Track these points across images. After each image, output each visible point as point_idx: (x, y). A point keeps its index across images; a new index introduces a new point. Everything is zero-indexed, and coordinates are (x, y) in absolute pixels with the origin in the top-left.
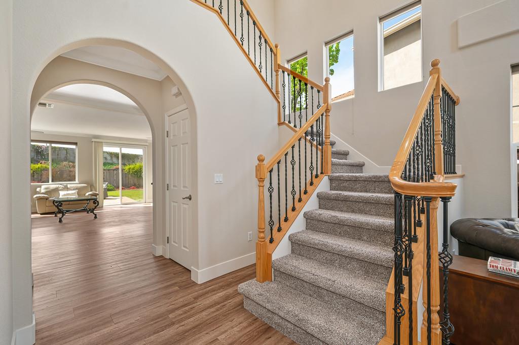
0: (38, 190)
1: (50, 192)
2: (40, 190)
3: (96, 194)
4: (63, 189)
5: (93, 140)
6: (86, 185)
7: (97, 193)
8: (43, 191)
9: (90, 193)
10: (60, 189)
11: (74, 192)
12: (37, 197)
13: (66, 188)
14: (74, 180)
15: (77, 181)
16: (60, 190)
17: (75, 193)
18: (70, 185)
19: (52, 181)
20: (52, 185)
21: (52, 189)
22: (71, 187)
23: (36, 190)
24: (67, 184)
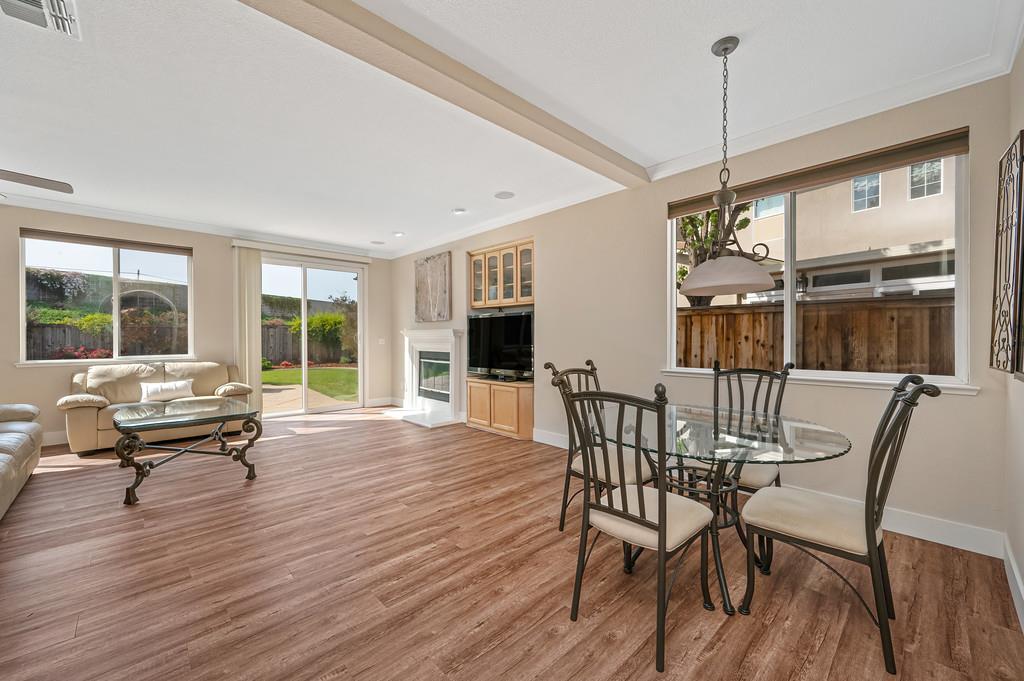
0: (77, 379)
1: (111, 387)
2: (84, 380)
3: (244, 389)
4: (151, 378)
5: (236, 243)
6: (217, 364)
7: (247, 386)
8: (91, 383)
9: (228, 387)
10: (143, 375)
11: (180, 384)
12: (67, 403)
13: (161, 374)
14: (182, 349)
15: (191, 354)
16: (146, 379)
17: (185, 388)
18: (173, 362)
19: (123, 353)
20: (120, 365)
21: (118, 376)
22: (175, 371)
23: (70, 378)
24: (163, 361)
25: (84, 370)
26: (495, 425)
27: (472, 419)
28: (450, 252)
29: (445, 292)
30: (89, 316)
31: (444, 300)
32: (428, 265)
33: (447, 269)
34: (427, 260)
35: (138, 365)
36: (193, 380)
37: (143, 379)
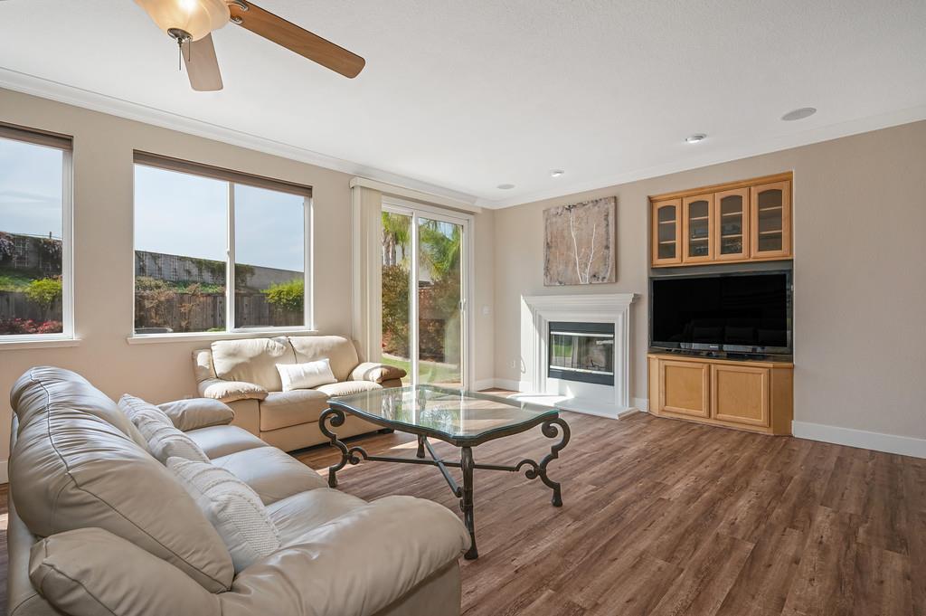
2: (211, 362)
4: (284, 358)
6: (342, 339)
8: (221, 366)
10: (275, 355)
11: (317, 365)
13: (291, 353)
14: (300, 319)
15: (309, 325)
17: (323, 370)
18: (298, 337)
21: (249, 354)
22: (304, 347)
23: (193, 359)
24: (287, 335)
25: (207, 346)
26: (720, 416)
27: (667, 408)
28: (615, 198)
29: (607, 247)
30: (36, 283)
31: (605, 258)
32: (572, 216)
33: (611, 218)
34: (569, 208)
35: (265, 341)
36: (328, 360)
37: (277, 359)
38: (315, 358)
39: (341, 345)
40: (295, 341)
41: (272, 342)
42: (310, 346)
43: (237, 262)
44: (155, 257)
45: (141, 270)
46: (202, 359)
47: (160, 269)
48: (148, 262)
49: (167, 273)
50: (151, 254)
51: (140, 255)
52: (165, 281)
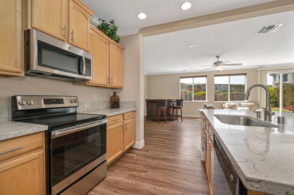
1: (231, 107)
2: (225, 106)
19: (231, 100)
21: (232, 105)
22: (243, 105)
23: (222, 105)
24: (240, 102)
25: (225, 103)
35: (235, 103)
36: (248, 107)
37: (237, 106)
38: (246, 107)
39: (253, 105)
40: (241, 104)
41: (236, 103)
42: (245, 105)
43: (230, 84)
44: (219, 85)
45: (216, 89)
46: (224, 105)
47: (221, 88)
48: (218, 86)
49: (222, 89)
50: (218, 84)
51: (216, 85)
52: (222, 91)
